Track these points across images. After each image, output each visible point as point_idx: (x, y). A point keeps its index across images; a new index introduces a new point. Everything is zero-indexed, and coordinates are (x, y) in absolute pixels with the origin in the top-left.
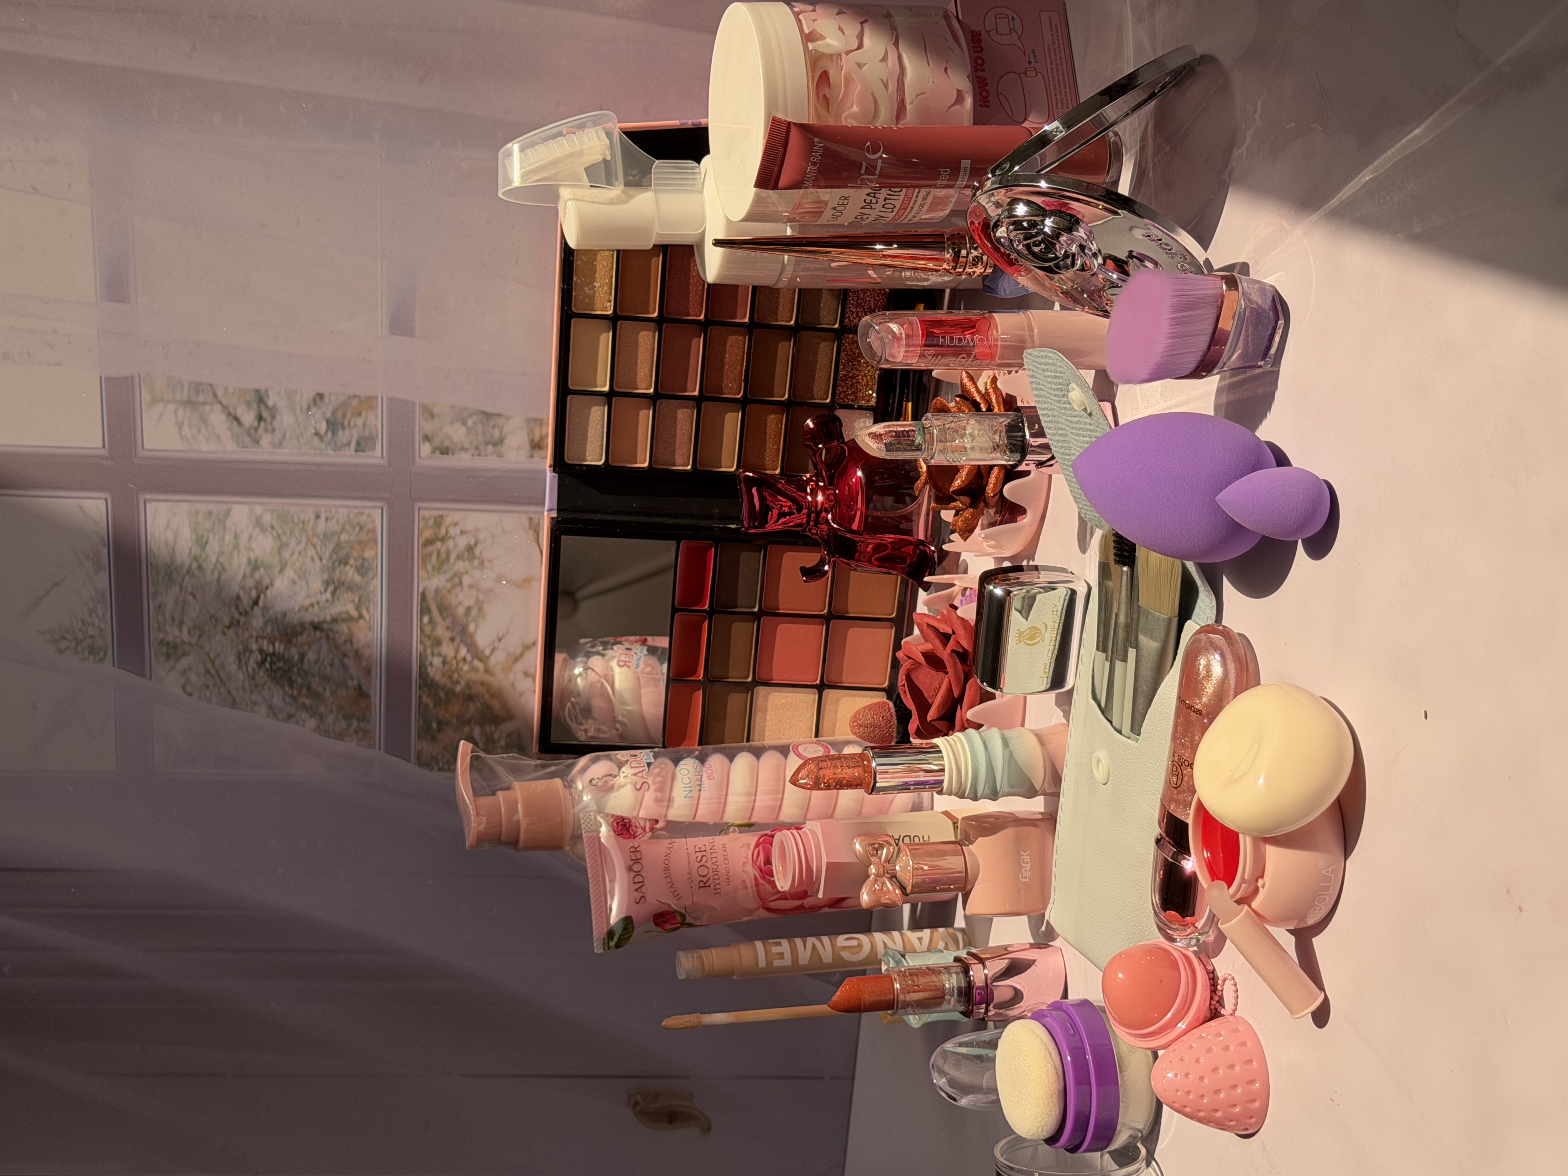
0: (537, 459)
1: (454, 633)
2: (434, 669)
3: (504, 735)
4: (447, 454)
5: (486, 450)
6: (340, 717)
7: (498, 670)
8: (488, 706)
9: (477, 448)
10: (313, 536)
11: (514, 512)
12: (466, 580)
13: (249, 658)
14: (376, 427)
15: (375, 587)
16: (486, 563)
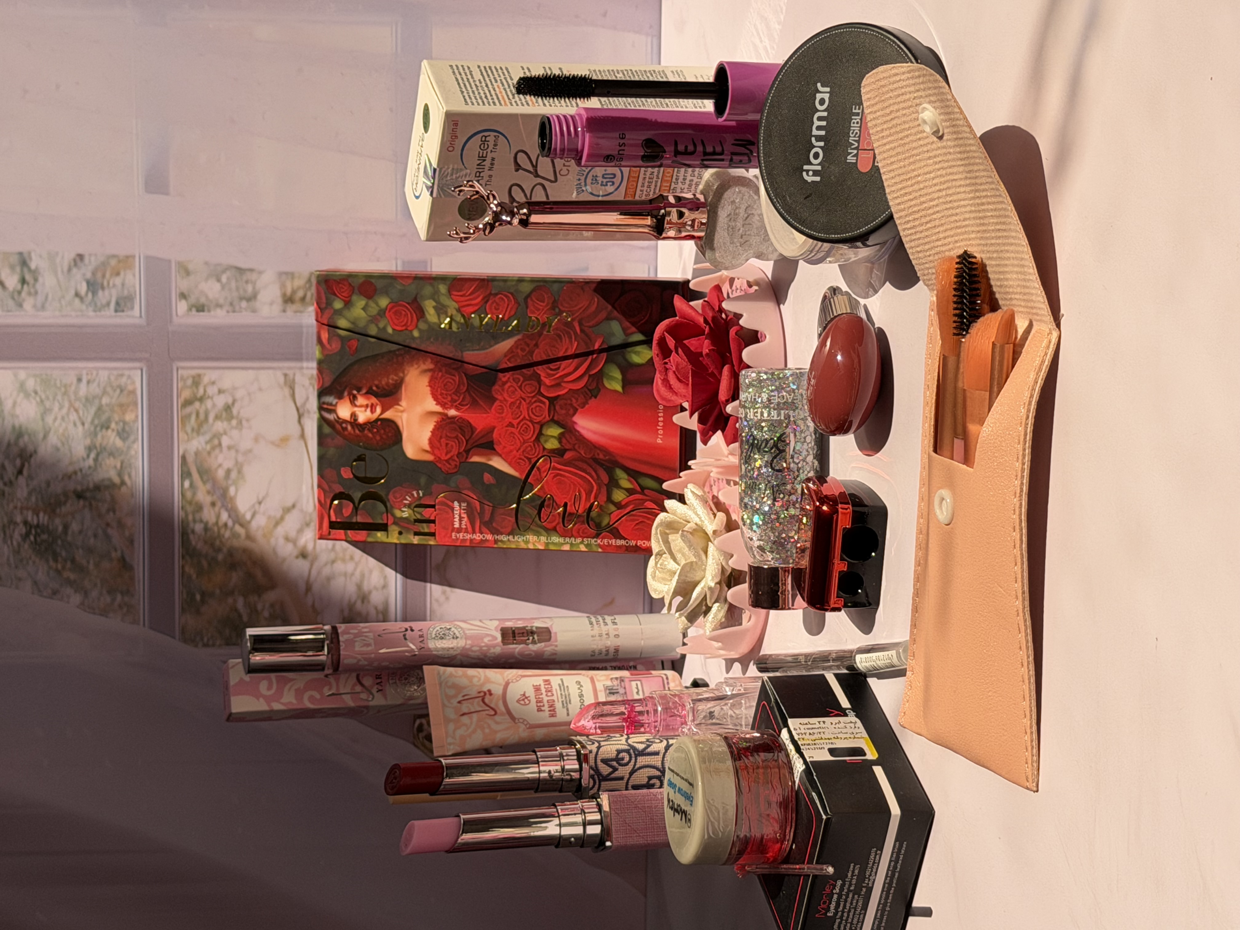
0: (289, 313)
1: (215, 497)
2: (196, 537)
3: (267, 605)
4: (203, 311)
5: (240, 305)
6: (104, 592)
7: (259, 535)
8: (249, 575)
9: (231, 304)
10: (75, 400)
11: (269, 368)
12: (225, 441)
13: (14, 531)
14: (134, 287)
15: (136, 452)
16: (244, 422)
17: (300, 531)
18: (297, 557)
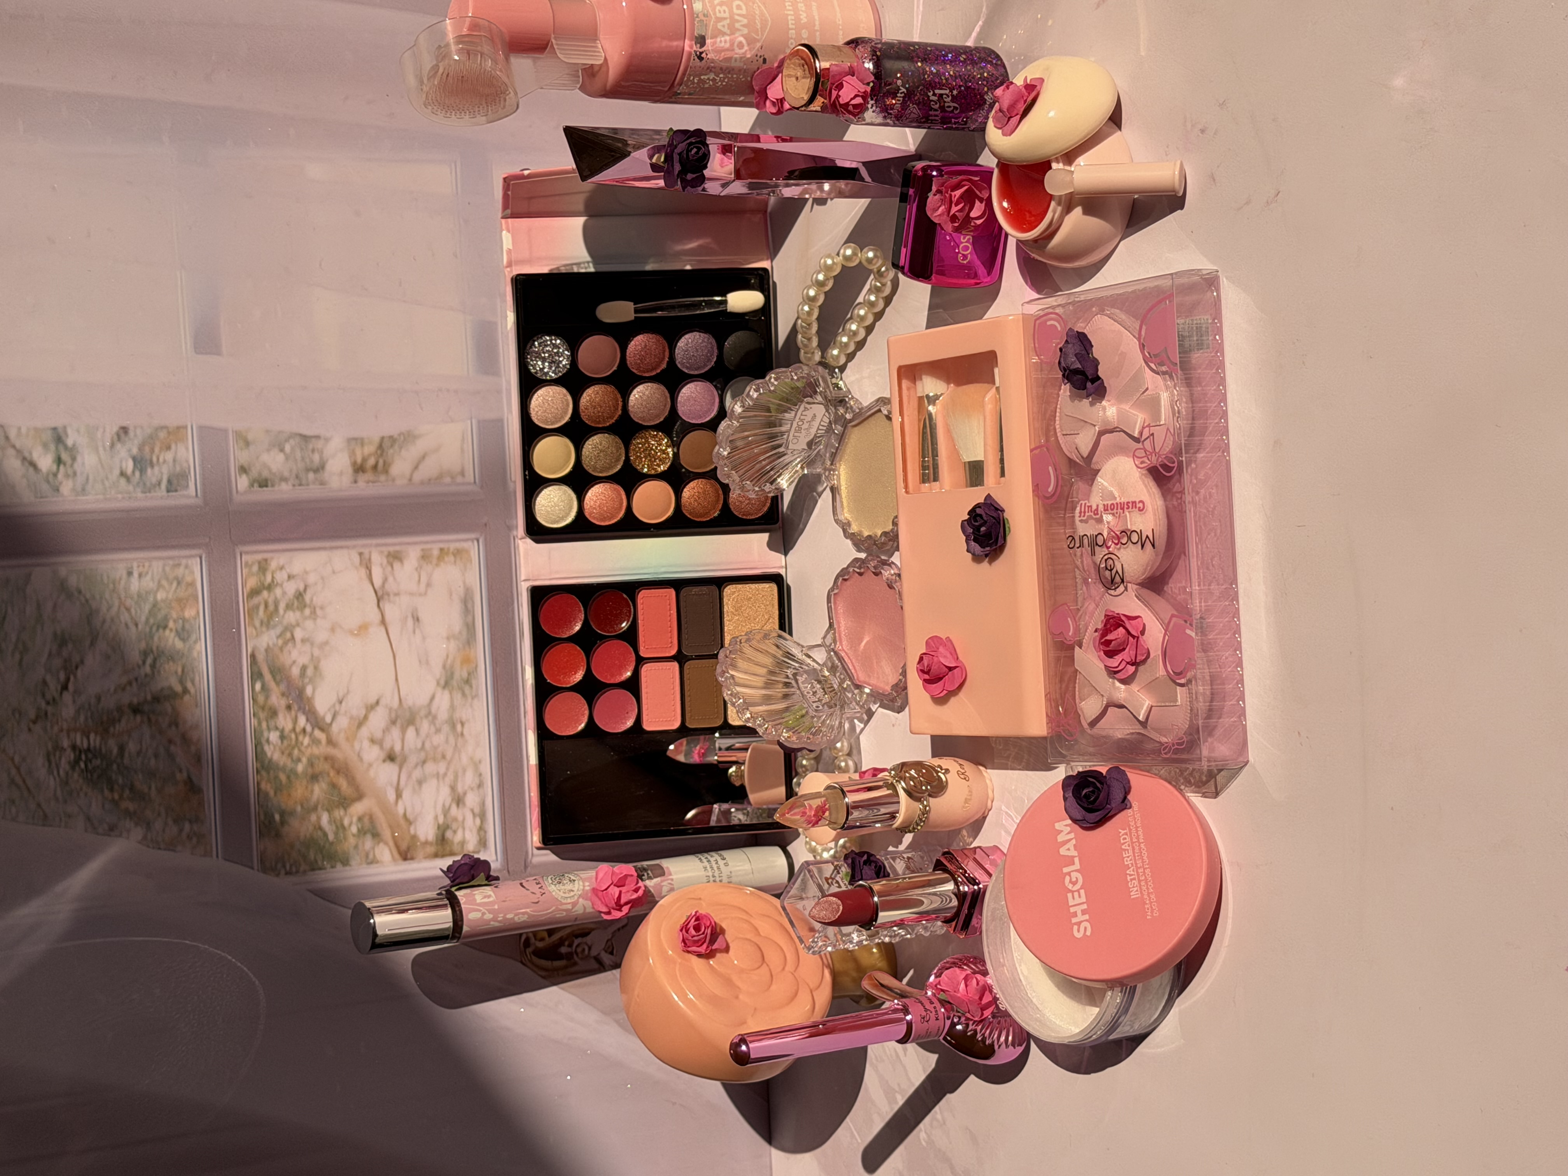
0: (361, 484)
1: (290, 699)
2: (272, 747)
3: (355, 819)
4: (267, 486)
5: (307, 479)
6: (170, 822)
7: (341, 739)
8: (334, 786)
9: (297, 477)
10: (126, 597)
11: (342, 547)
12: (299, 634)
13: (60, 758)
14: (187, 461)
15: (199, 653)
16: (319, 612)
17: (386, 731)
18: (384, 761)
